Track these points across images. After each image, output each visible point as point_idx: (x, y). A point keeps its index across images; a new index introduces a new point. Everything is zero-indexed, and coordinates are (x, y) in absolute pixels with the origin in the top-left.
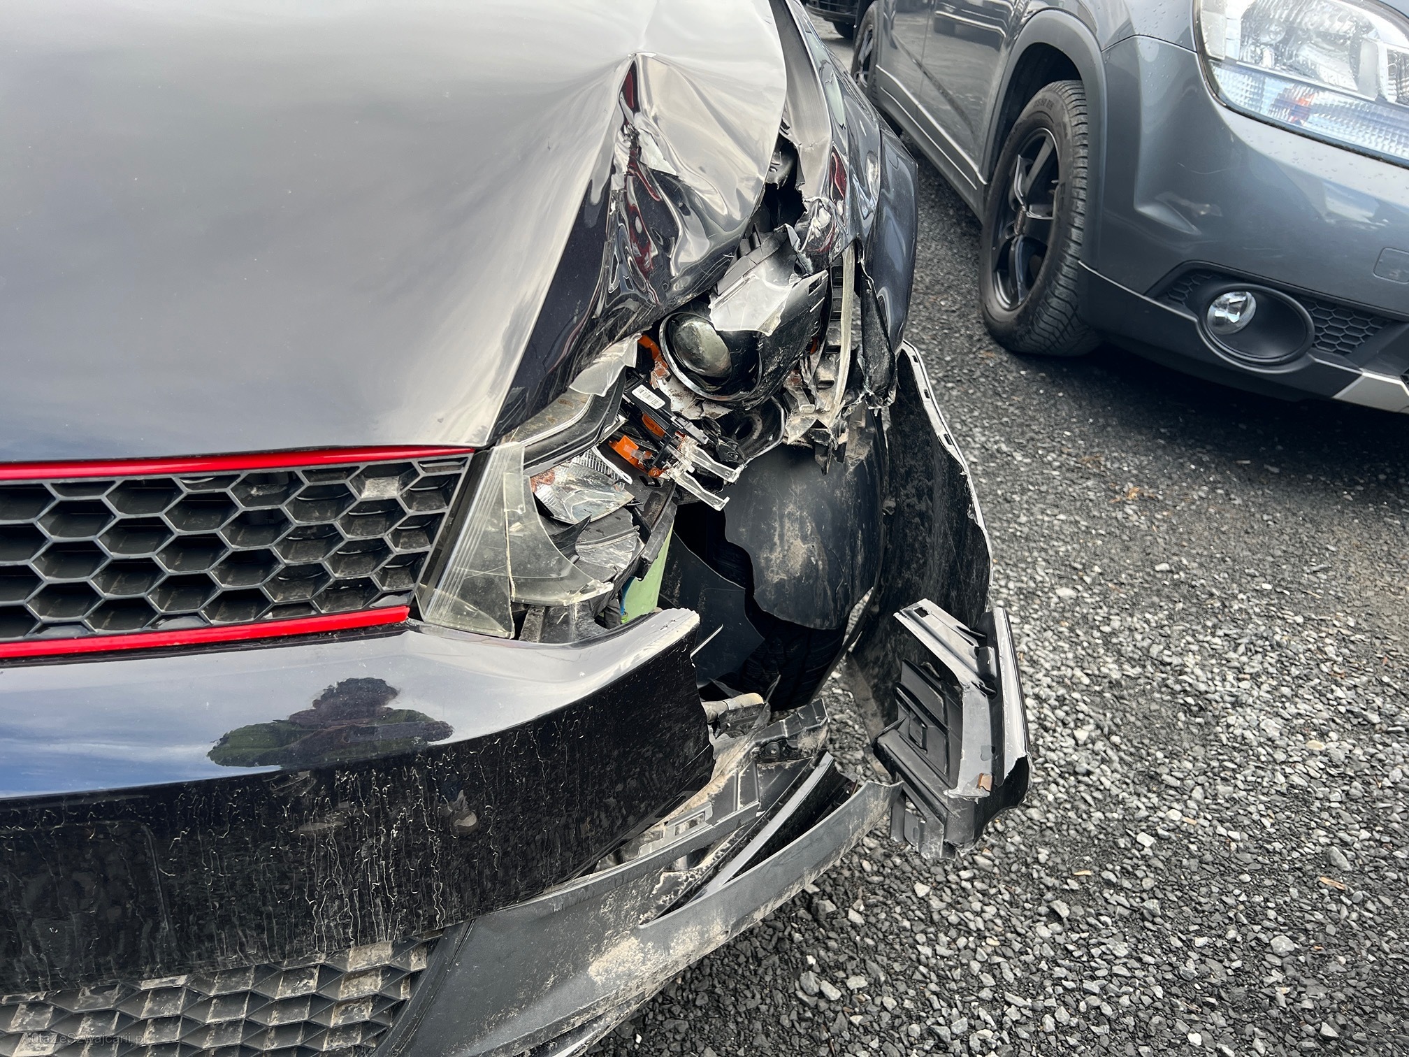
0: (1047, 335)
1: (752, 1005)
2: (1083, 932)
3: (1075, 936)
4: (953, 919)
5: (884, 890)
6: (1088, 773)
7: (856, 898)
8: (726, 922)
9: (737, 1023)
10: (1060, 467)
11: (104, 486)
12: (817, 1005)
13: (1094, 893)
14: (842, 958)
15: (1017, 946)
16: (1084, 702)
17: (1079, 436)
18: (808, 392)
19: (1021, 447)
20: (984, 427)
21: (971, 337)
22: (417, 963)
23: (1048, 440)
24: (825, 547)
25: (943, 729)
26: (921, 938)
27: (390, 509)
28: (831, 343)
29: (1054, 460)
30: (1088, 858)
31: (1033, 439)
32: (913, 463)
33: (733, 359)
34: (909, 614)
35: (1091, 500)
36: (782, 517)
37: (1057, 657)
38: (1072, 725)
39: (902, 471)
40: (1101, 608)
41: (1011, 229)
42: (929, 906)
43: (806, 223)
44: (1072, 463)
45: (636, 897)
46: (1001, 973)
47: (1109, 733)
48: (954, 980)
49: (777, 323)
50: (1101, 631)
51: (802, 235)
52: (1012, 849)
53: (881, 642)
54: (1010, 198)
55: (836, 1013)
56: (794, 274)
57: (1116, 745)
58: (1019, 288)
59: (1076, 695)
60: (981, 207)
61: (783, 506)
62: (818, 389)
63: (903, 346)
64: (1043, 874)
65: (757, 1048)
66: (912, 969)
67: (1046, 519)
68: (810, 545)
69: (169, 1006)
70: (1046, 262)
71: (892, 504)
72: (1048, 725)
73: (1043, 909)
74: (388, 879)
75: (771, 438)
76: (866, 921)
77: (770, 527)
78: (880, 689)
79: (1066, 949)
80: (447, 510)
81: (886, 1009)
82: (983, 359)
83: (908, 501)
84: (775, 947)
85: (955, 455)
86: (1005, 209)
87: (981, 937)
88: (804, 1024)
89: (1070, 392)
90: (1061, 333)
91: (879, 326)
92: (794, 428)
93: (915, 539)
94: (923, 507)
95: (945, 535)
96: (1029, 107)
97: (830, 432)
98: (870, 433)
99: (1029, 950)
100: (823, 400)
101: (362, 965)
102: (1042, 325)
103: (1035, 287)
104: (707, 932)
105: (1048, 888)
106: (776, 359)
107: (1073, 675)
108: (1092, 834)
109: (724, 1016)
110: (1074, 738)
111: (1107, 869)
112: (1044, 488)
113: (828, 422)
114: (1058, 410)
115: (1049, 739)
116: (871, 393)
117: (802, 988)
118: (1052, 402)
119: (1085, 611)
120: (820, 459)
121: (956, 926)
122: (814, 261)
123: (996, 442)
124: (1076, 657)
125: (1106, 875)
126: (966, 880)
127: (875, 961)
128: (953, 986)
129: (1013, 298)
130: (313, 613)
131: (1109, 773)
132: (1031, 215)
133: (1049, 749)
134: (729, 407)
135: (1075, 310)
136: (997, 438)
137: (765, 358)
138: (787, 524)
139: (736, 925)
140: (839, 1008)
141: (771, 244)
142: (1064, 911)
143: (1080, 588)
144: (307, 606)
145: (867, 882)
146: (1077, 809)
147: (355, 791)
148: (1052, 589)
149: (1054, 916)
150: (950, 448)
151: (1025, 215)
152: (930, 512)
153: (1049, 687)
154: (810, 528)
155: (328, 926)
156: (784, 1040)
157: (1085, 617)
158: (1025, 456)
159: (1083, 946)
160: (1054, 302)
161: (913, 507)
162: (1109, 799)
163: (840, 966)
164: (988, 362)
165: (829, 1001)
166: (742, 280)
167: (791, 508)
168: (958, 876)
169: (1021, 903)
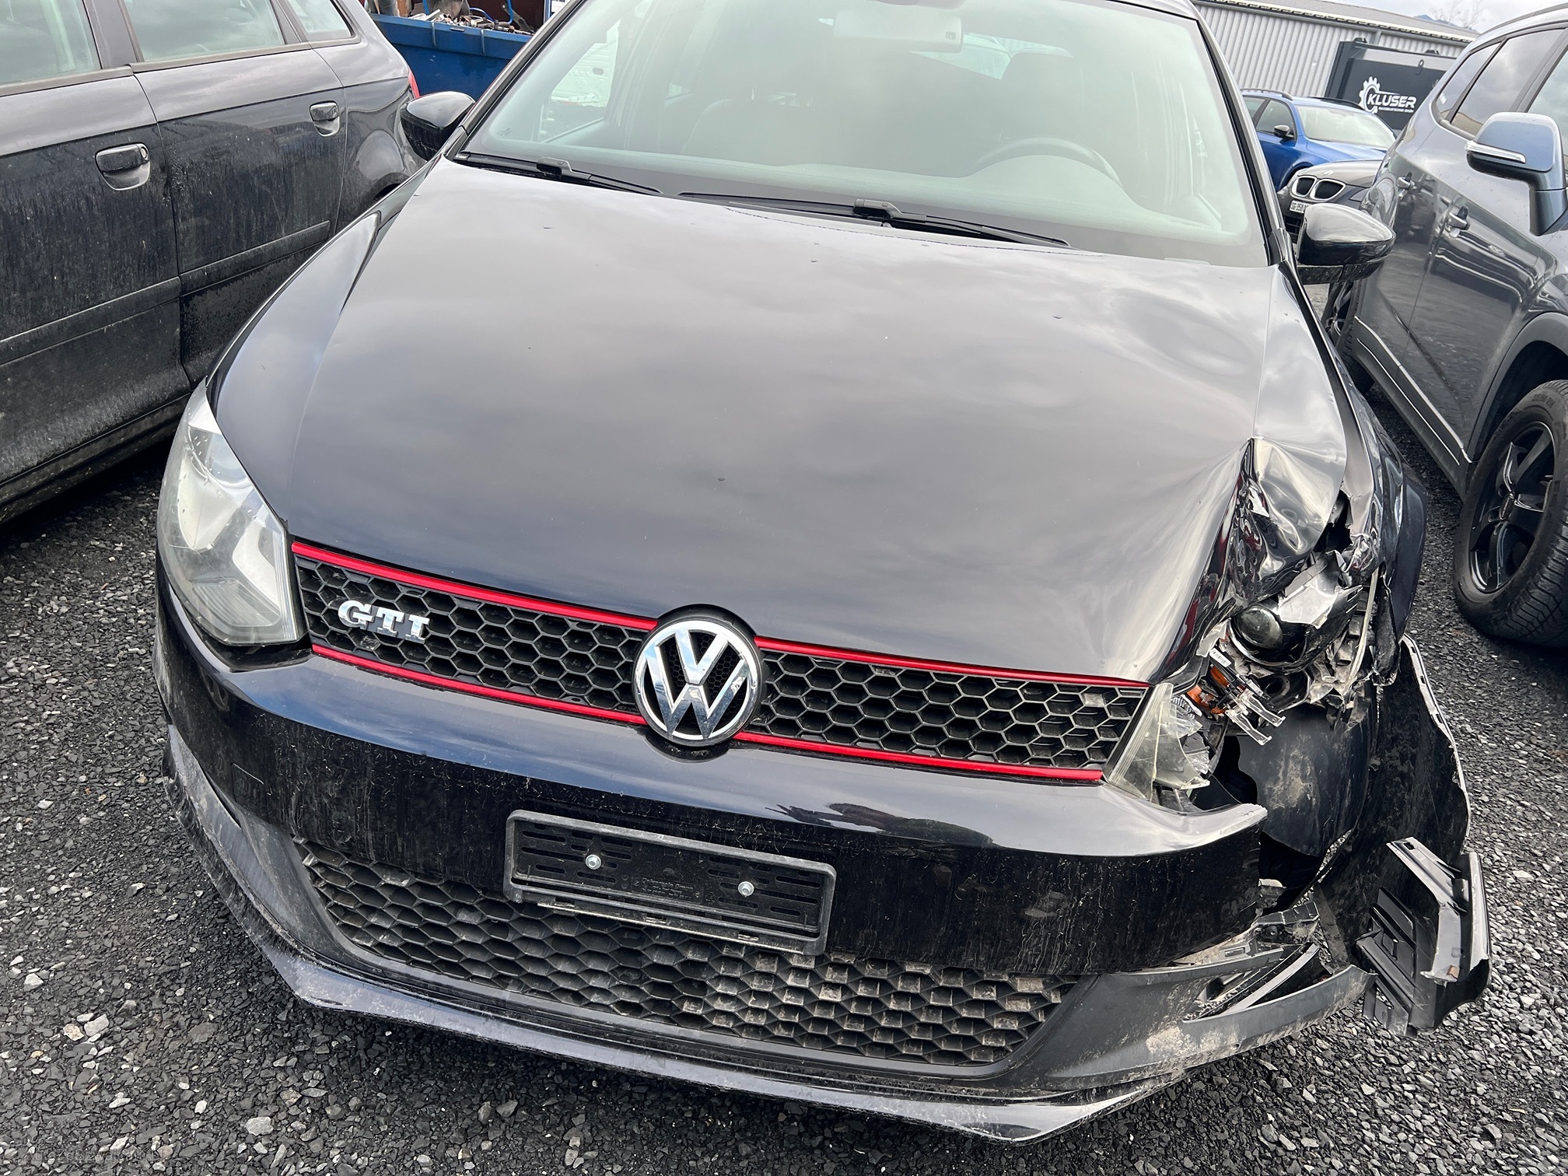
0: (1525, 624)
1: (1221, 1137)
2: (1513, 1153)
3: (1505, 1155)
4: (1395, 1117)
5: (1334, 1083)
6: (1531, 1033)
7: (1310, 1083)
8: (1239, 1036)
9: (1209, 1147)
10: (1526, 756)
11: (957, 678)
12: (1275, 1151)
13: (1526, 1128)
14: (1297, 1123)
15: (1452, 1151)
16: (1533, 973)
17: (1551, 728)
18: (1329, 666)
19: (1486, 730)
20: (1448, 706)
21: (1439, 613)
22: (1055, 999)
23: (1516, 728)
24: (1320, 790)
25: (1413, 945)
26: (1365, 1124)
27: (1100, 713)
28: (1351, 633)
29: (1522, 748)
30: (1523, 1100)
31: (1500, 725)
32: (1400, 731)
33: (1284, 638)
34: (1399, 845)
35: (1558, 794)
36: (1287, 758)
37: (1509, 931)
38: (1519, 990)
39: (1389, 737)
40: (1559, 895)
41: (1496, 513)
42: (1373, 1103)
43: (1351, 551)
44: (1541, 755)
45: (1188, 996)
46: (1436, 1166)
47: (1555, 1005)
48: (1393, 1161)
49: (1324, 620)
50: (1556, 916)
51: (1346, 560)
52: (1453, 1077)
53: (1350, 877)
54: (1498, 484)
55: (1292, 1160)
56: (1338, 586)
57: (1560, 1016)
58: (1498, 573)
59: (1525, 966)
60: (1463, 484)
61: (1290, 749)
62: (1337, 665)
63: (1404, 638)
64: (1479, 1102)
65: (1226, 1168)
66: (1357, 1145)
67: (1509, 802)
68: (1308, 784)
69: (913, 986)
70: (1531, 553)
71: (1378, 763)
72: (1496, 986)
73: (1478, 1129)
74: (1069, 932)
75: (1297, 697)
76: (1318, 1102)
77: (1277, 765)
78: (1344, 918)
79: (1496, 1162)
80: (1130, 718)
81: (1333, 1167)
82: (1452, 637)
83: (1391, 762)
84: (1240, 1101)
85: (1445, 731)
86: (1490, 492)
87: (1419, 1136)
88: (1264, 1161)
89: (1545, 683)
90: (1541, 624)
91: (1390, 624)
92: (1315, 692)
93: (1395, 794)
94: (1405, 769)
95: (1427, 793)
96: (1527, 399)
97: (1343, 699)
98: (1366, 702)
99: (1463, 1156)
100: (1340, 674)
101: (1026, 990)
102: (1520, 613)
103: (1516, 575)
104: (1226, 1040)
105: (1484, 1115)
106: (1316, 643)
107: (1524, 950)
108: (1529, 1082)
109: (1199, 1140)
110: (1520, 1002)
111: (1540, 1112)
112: (1508, 774)
113: (1342, 691)
114: (1530, 700)
115: (1495, 997)
116: (1378, 674)
117: (1263, 1135)
118: (1525, 690)
119: (1542, 895)
120: (1330, 718)
121: (1398, 1124)
122: (1353, 578)
123: (1460, 722)
124: (1528, 934)
125: (1538, 1115)
126: (1408, 1091)
127: (1326, 1132)
128: (1393, 1165)
129: (1491, 583)
130: (1051, 766)
131: (1551, 1037)
132: (1518, 504)
133: (1495, 1006)
134: (1271, 671)
135: (1558, 604)
136: (1462, 718)
137: (1309, 641)
138: (1291, 764)
139: (1246, 1043)
140: (1294, 1157)
141: (1322, 563)
142: (1497, 1133)
143: (1538, 873)
144: (1049, 762)
145: (1319, 1073)
146: (1517, 1060)
147: (1067, 872)
148: (1509, 869)
149: (1487, 1135)
150: (1441, 726)
151: (1512, 502)
152: (1412, 774)
153: (1498, 954)
154: (1309, 770)
155: (1027, 954)
156: (1248, 1167)
157: (1540, 900)
158: (1490, 740)
159: (1512, 1164)
160: (1536, 593)
161: (1396, 767)
162: (1548, 1058)
163: (1293, 1128)
164: (1457, 641)
165: (1286, 1150)
166: (1302, 588)
167: (1296, 752)
168: (1402, 1087)
169: (1458, 1120)
